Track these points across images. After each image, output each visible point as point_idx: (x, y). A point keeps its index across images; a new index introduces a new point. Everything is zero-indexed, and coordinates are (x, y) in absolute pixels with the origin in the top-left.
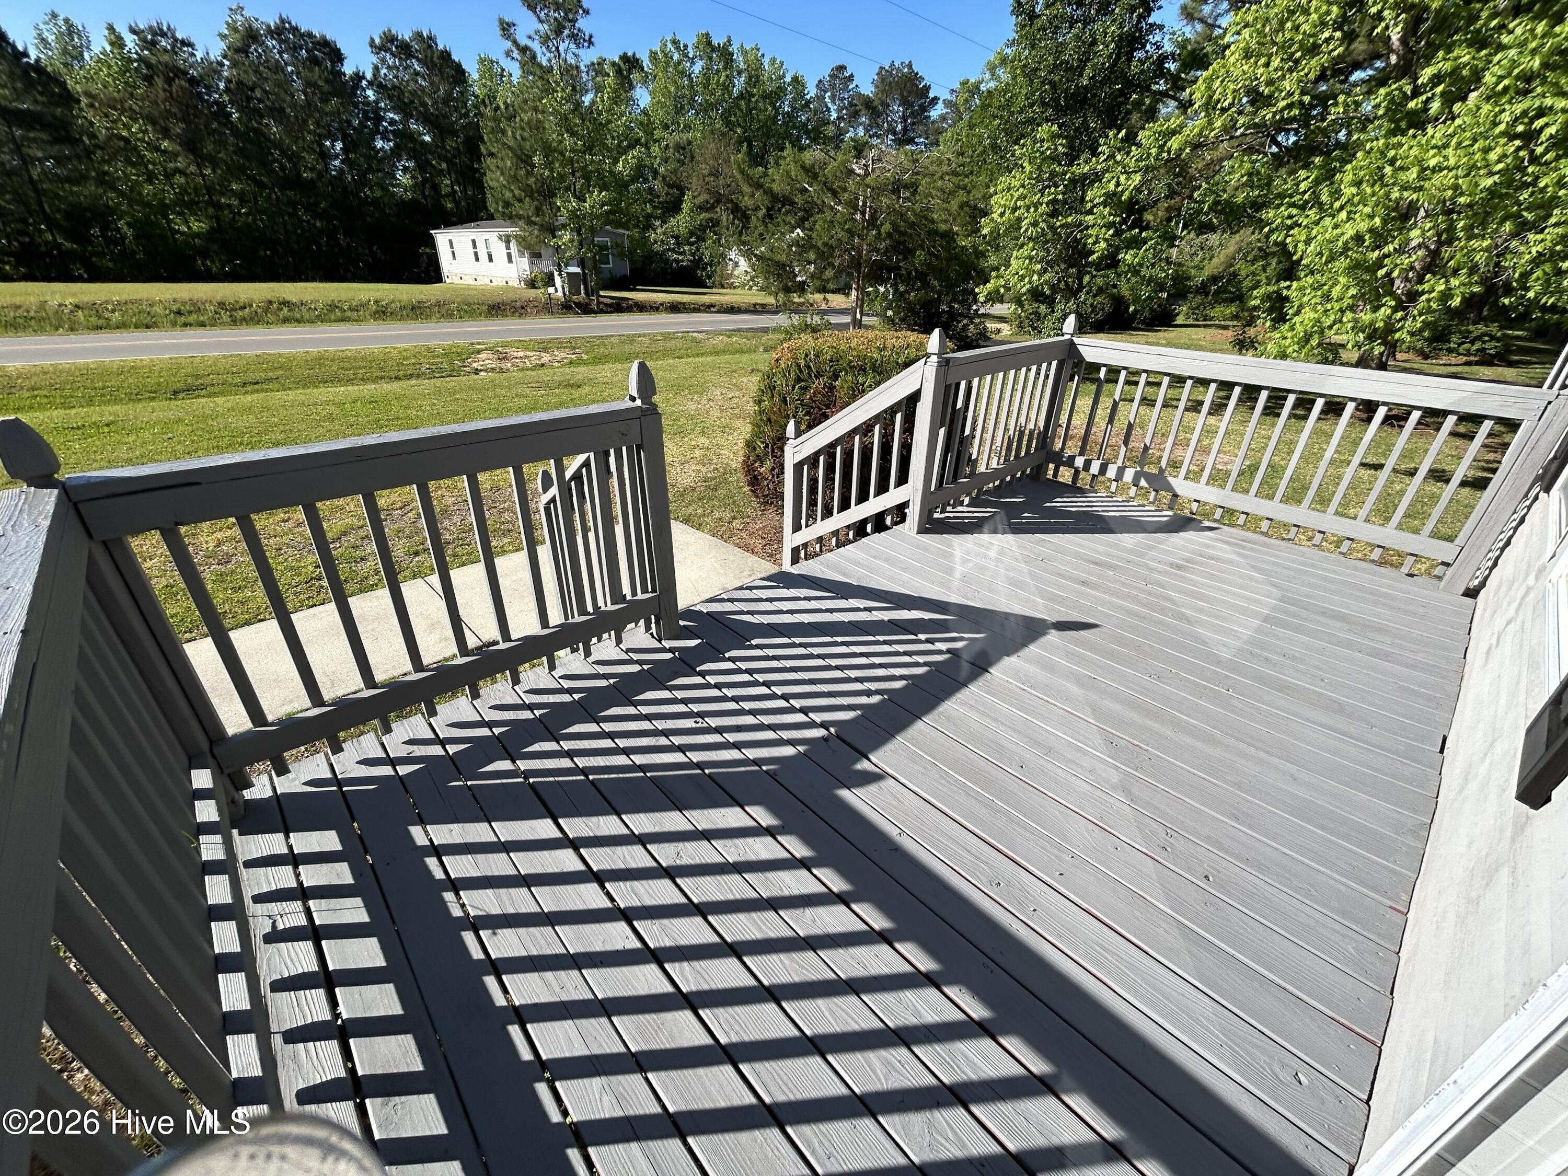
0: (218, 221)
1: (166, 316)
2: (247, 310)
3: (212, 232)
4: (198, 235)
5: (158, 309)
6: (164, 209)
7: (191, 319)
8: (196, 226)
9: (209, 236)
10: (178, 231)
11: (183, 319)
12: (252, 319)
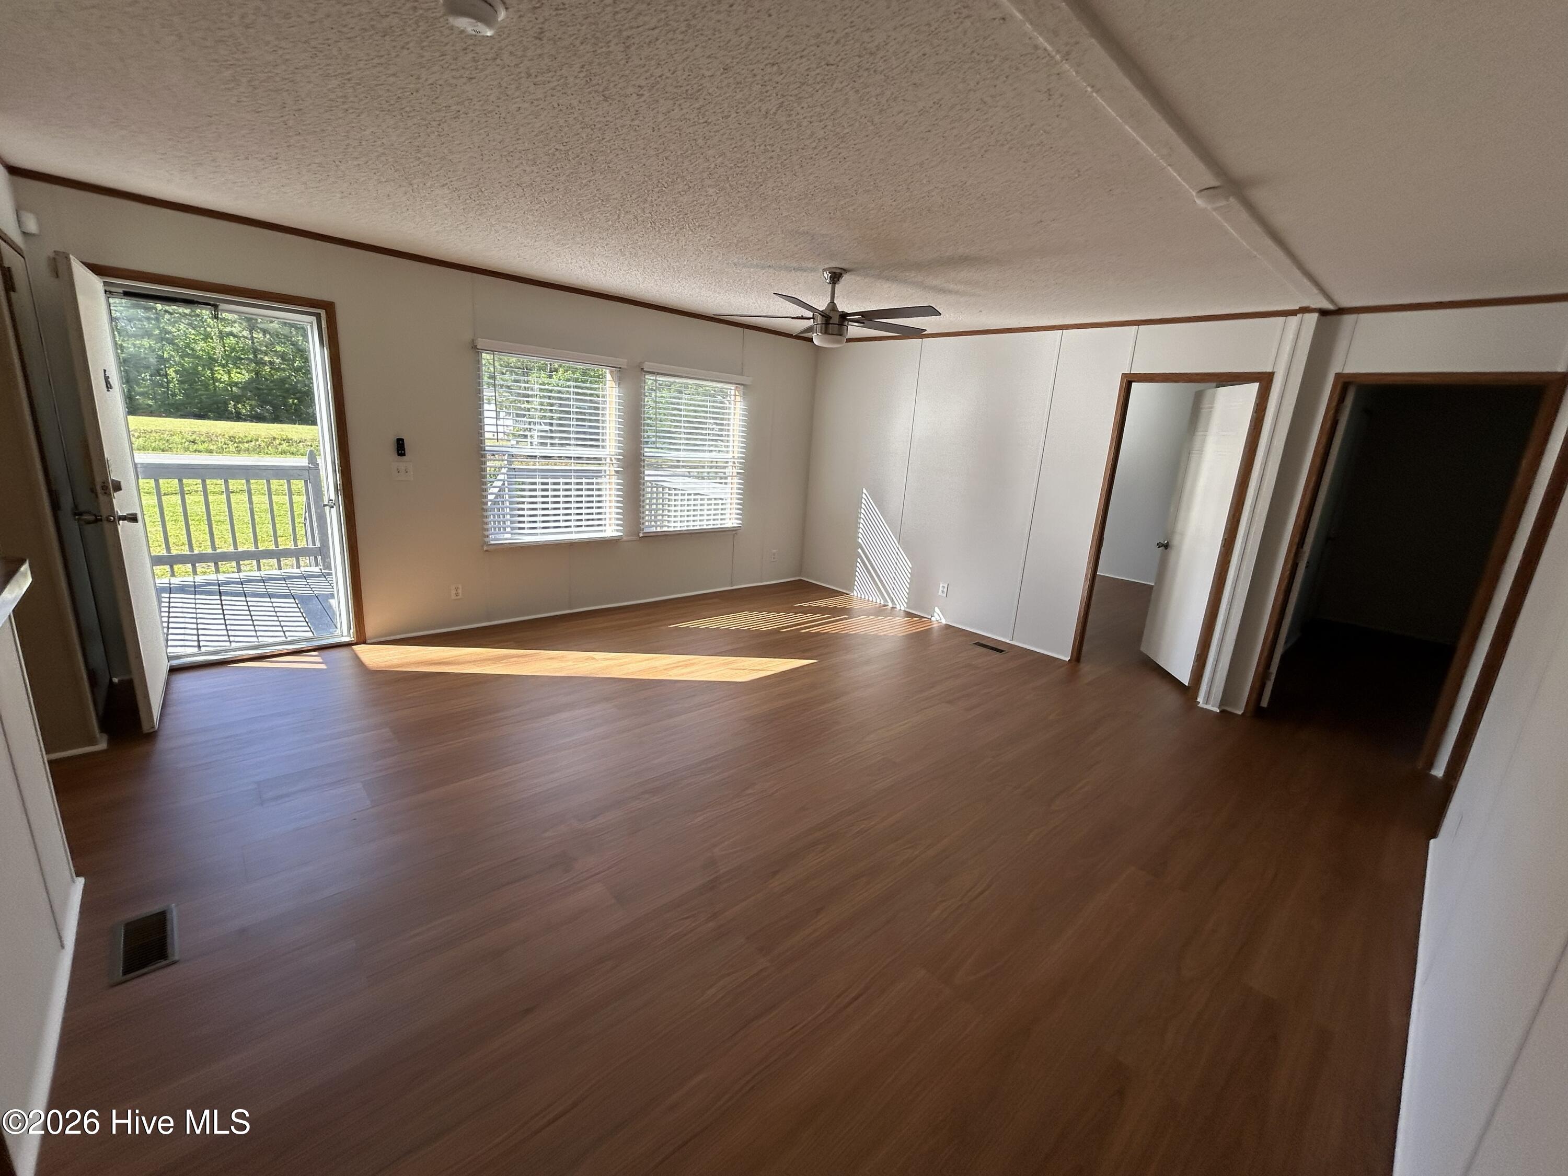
0: (257, 374)
1: (182, 443)
2: (253, 443)
3: (251, 381)
4: (236, 384)
5: (177, 439)
6: (211, 361)
7: (201, 447)
8: (236, 377)
9: (246, 386)
10: (219, 381)
11: (195, 447)
12: (254, 450)
